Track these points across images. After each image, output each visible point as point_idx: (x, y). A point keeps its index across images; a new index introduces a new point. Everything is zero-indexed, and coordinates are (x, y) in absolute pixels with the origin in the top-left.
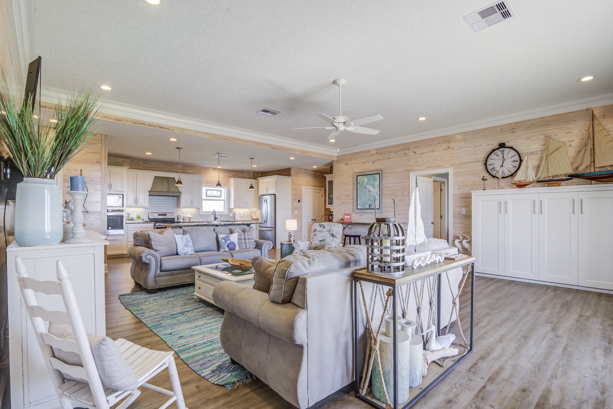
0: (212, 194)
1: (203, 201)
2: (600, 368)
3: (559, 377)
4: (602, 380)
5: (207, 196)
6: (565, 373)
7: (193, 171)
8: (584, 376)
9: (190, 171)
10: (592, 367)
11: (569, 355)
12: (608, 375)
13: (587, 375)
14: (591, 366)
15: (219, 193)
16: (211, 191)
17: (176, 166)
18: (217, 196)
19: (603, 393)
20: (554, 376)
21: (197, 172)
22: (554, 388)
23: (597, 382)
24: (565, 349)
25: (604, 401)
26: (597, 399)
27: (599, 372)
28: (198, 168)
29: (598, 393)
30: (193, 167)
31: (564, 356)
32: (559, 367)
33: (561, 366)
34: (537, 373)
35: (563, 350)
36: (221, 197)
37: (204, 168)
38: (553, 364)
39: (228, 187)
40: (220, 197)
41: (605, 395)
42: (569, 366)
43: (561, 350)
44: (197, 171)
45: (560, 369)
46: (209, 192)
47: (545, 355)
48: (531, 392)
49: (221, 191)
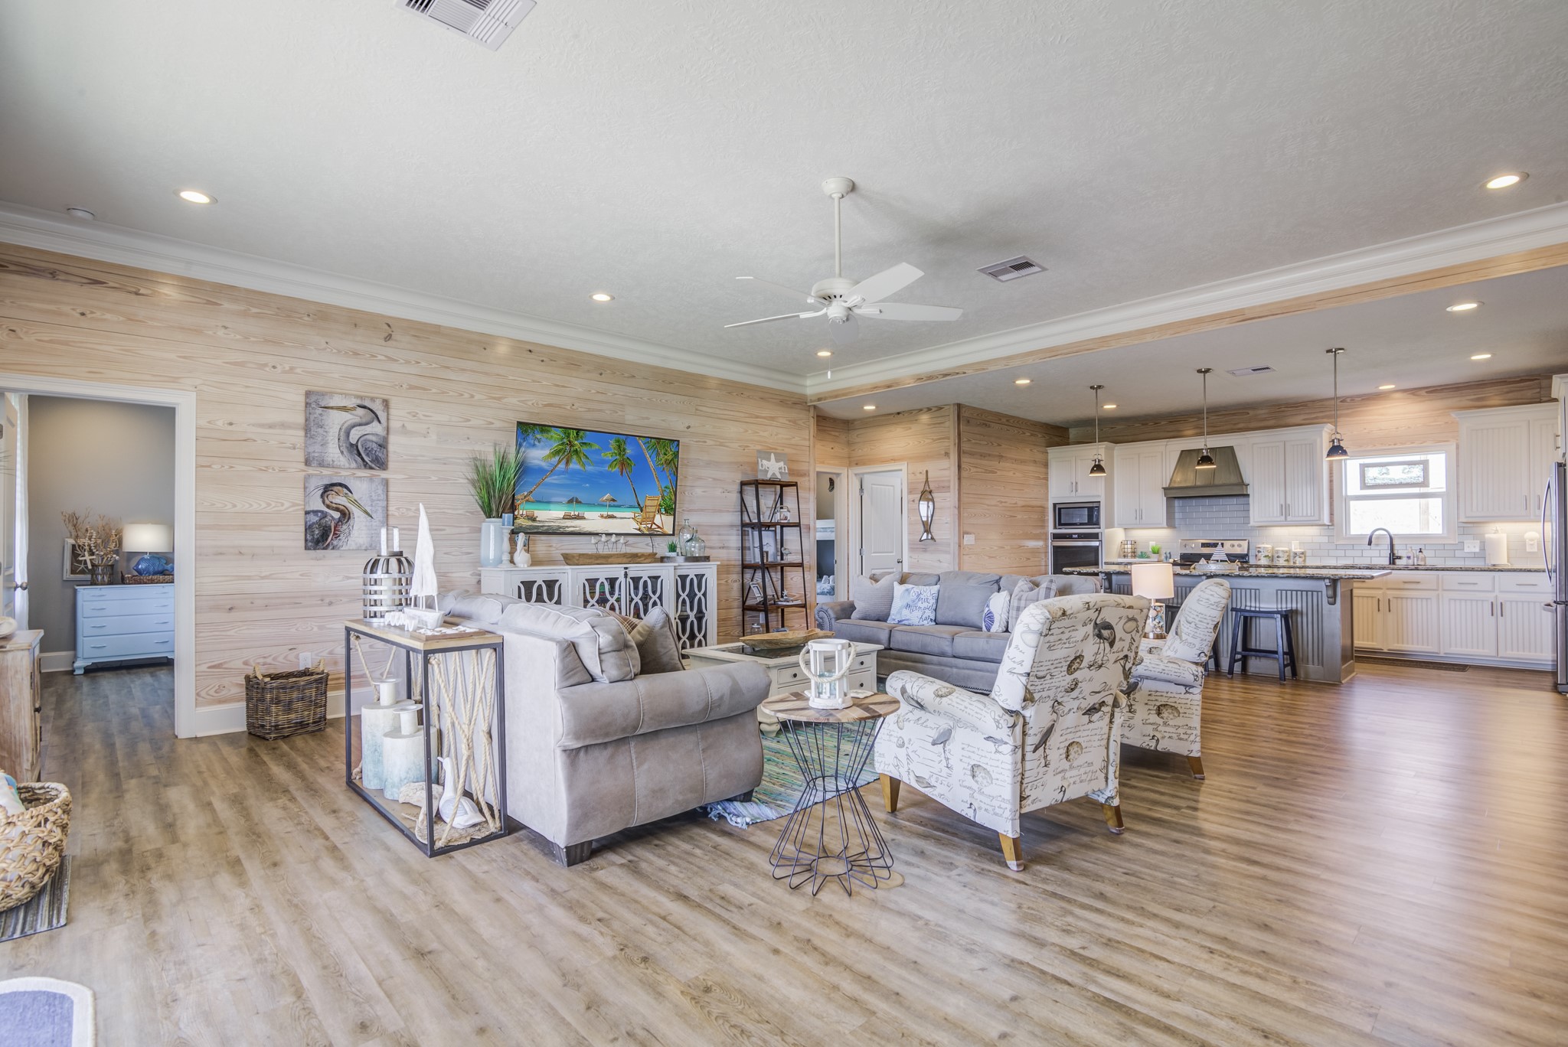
0: (1388, 477)
1: (1353, 503)
2: (180, 989)
3: (248, 913)
4: (165, 961)
5: (1364, 485)
6: (243, 927)
7: (1306, 417)
8: (203, 945)
9: (1298, 419)
10: (199, 979)
11: (273, 976)
12: (154, 984)
13: (199, 951)
14: (201, 982)
15: (1416, 473)
16: (1384, 470)
17: (1251, 413)
18: (1409, 481)
19: (153, 934)
20: (256, 908)
21: (1323, 418)
22: (238, 892)
23: (172, 948)
24: (299, 993)
25: (145, 922)
26: (160, 918)
27: (177, 979)
28: (1324, 403)
29: (162, 929)
30: (1306, 406)
31: (280, 966)
32: (265, 932)
33: (263, 936)
34: (288, 897)
35: (299, 981)
36: (1428, 486)
37: (1348, 400)
38: (281, 929)
39: (1454, 446)
40: (1425, 483)
41: (148, 932)
42: (249, 949)
43: (305, 983)
44: (1321, 414)
45: (259, 930)
46: (1372, 473)
47: (319, 938)
48: (264, 869)
49: (1425, 464)
